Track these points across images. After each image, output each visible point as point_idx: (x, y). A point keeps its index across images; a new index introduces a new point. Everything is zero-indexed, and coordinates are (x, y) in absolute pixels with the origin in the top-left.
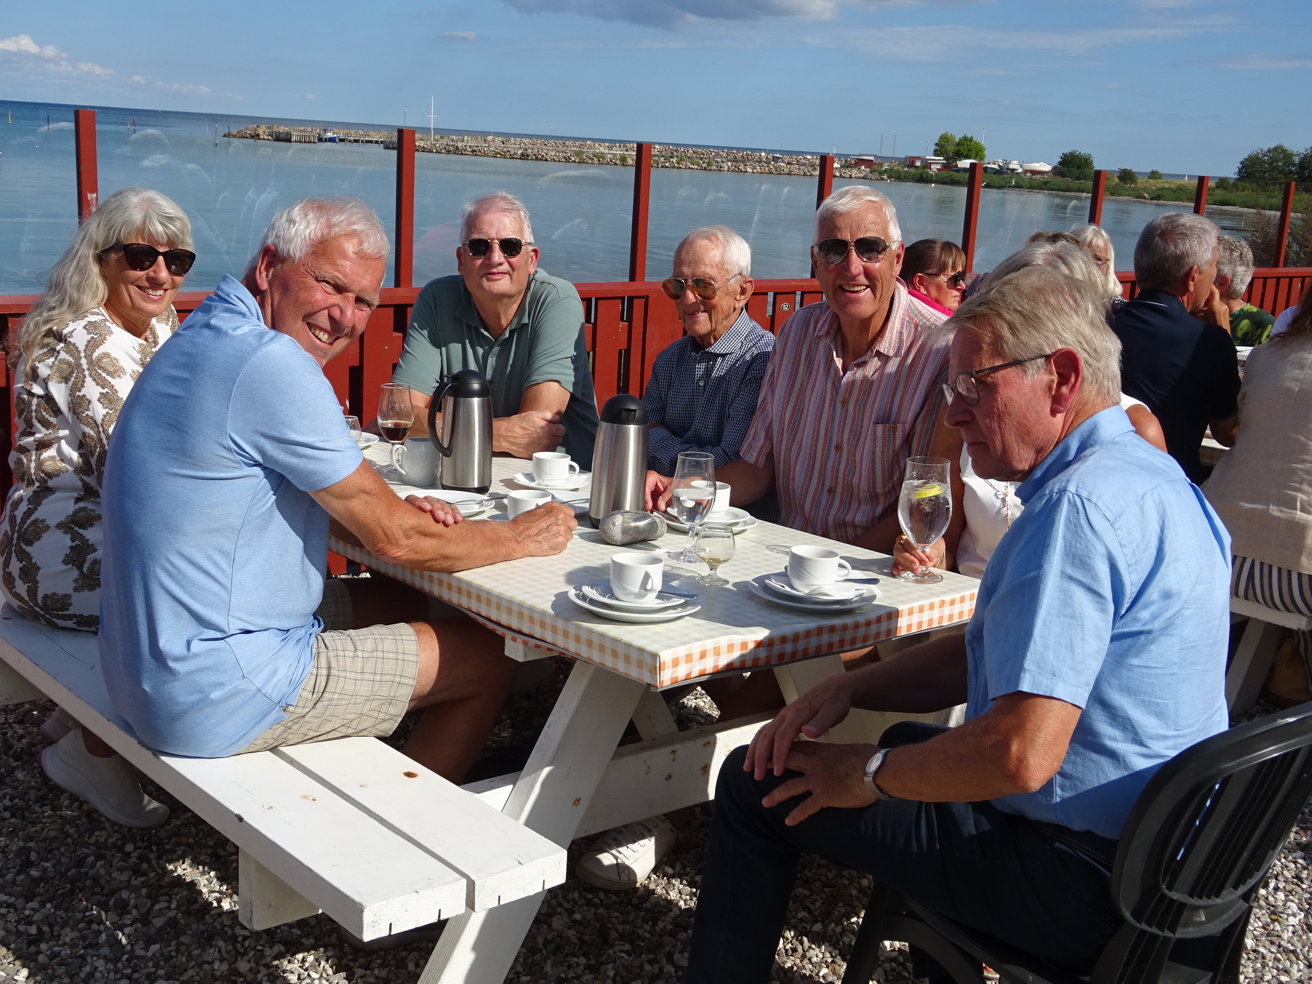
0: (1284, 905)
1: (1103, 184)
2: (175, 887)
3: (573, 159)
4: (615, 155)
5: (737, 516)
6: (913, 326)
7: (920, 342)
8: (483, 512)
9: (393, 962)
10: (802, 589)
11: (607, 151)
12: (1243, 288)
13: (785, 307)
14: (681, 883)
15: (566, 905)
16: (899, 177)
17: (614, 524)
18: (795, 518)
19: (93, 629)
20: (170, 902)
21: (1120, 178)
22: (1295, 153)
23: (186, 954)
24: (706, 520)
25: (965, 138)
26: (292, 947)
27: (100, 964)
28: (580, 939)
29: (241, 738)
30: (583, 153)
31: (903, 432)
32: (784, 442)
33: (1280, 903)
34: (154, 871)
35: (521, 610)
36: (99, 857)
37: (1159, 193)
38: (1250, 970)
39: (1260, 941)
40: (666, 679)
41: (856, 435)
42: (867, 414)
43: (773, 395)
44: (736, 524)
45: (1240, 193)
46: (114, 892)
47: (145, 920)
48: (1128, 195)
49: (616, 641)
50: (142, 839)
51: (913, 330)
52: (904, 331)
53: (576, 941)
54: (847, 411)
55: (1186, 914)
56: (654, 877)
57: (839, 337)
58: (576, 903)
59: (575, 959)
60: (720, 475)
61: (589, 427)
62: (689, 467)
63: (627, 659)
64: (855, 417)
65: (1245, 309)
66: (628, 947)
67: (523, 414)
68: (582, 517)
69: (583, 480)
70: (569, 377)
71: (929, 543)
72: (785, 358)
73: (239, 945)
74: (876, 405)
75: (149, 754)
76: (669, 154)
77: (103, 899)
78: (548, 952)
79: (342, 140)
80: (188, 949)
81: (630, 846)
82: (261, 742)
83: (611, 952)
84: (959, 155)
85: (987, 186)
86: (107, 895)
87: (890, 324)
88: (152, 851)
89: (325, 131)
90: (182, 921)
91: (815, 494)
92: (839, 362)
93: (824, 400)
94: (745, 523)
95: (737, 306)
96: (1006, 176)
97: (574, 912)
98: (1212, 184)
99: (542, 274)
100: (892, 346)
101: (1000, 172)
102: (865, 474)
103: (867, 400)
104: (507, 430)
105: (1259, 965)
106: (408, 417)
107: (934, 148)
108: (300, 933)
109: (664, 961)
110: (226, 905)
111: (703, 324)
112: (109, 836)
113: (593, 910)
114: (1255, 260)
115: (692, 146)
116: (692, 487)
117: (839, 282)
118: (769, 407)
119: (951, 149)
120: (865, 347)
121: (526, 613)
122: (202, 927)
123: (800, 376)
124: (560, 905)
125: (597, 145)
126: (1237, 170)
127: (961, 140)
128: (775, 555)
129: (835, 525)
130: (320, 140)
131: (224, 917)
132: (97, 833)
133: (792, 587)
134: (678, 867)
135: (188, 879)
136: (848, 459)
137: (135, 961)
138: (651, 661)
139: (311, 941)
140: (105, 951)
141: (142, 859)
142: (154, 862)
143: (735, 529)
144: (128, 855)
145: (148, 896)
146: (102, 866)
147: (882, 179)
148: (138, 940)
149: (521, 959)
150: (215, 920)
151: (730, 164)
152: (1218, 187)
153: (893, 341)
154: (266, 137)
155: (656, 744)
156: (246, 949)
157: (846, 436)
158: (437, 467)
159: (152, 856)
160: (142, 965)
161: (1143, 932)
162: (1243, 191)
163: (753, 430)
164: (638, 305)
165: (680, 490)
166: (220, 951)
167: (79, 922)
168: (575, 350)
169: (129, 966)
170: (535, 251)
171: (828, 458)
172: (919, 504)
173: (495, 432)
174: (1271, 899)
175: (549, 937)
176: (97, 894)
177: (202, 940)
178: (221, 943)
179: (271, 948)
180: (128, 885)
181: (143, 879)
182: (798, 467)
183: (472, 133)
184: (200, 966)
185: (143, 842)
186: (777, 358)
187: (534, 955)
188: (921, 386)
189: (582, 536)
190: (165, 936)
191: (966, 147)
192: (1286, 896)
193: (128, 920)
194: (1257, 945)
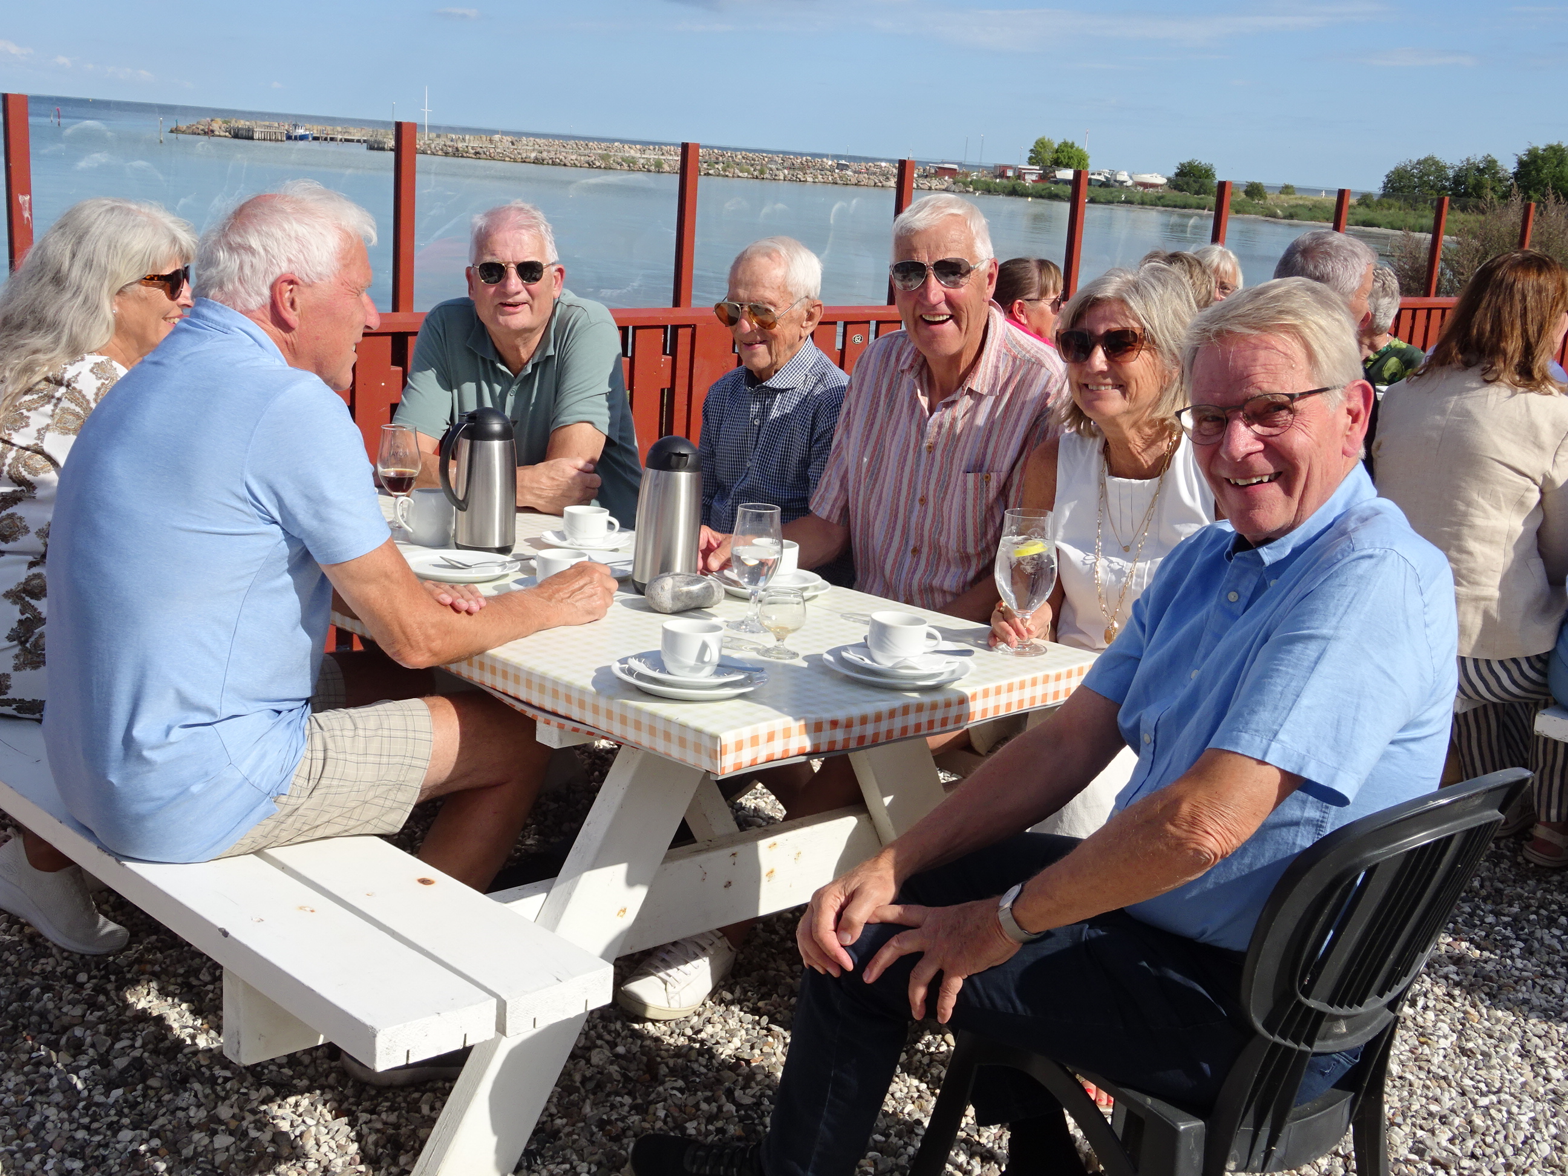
0: (1434, 1026)
1: (1228, 200)
2: (140, 1022)
3: (598, 164)
4: (648, 160)
5: (806, 580)
6: (1010, 359)
7: (1018, 378)
8: (506, 576)
9: (403, 1105)
10: (884, 662)
11: (638, 155)
12: (1389, 322)
13: (857, 339)
14: (741, 1010)
15: (608, 1037)
16: (989, 190)
17: (662, 588)
18: (874, 581)
19: (37, 716)
20: (133, 1039)
21: (1247, 193)
22: (1448, 164)
23: (155, 1099)
24: (770, 584)
25: (1065, 144)
26: (283, 1090)
27: (52, 1113)
28: (624, 1076)
29: (224, 837)
30: (609, 156)
31: (998, 482)
32: (861, 493)
33: (1430, 1024)
34: (113, 1003)
35: (556, 688)
36: (46, 989)
37: (1292, 210)
38: (1396, 1098)
39: (1407, 1066)
40: (728, 766)
41: (944, 486)
42: (956, 462)
43: (848, 438)
44: (805, 589)
45: (1385, 212)
46: (65, 1029)
47: (104, 1061)
48: (1256, 214)
49: (668, 721)
50: (97, 968)
51: (1011, 363)
52: (1000, 365)
53: (619, 1078)
54: (933, 459)
55: (1324, 1025)
56: (709, 1003)
57: (925, 372)
58: (618, 1034)
59: (619, 1099)
60: (787, 532)
61: (630, 477)
62: (751, 520)
63: (682, 742)
64: (942, 464)
65: (1393, 345)
66: (680, 1083)
67: (551, 462)
68: (625, 582)
69: (626, 540)
70: (603, 417)
71: (1031, 608)
72: (863, 394)
73: (219, 1088)
74: (967, 451)
75: (111, 860)
76: (714, 159)
77: (53, 1037)
78: (587, 1091)
79: (316, 139)
80: (157, 1094)
81: (681, 967)
82: (248, 841)
83: (661, 1089)
84: (1058, 163)
85: (1092, 201)
86: (56, 1033)
87: (984, 357)
88: (110, 981)
89: (295, 126)
90: (149, 1061)
91: (897, 555)
92: (924, 401)
93: (908, 445)
94: (816, 588)
95: (803, 334)
96: (1113, 189)
97: (616, 1045)
98: (1352, 200)
99: (569, 297)
100: (986, 382)
101: (1105, 184)
102: (954, 531)
103: (956, 446)
104: (532, 480)
105: (1405, 1093)
106: (414, 464)
107: (1029, 154)
108: (291, 1073)
109: (724, 1098)
110: (202, 1042)
111: (761, 357)
112: (58, 964)
113: (639, 1042)
114: (1401, 288)
115: (740, 150)
116: (753, 545)
117: (918, 313)
118: (844, 453)
119: (1049, 156)
120: (955, 384)
121: (562, 690)
122: (173, 1068)
123: (879, 415)
124: (600, 1037)
125: (626, 147)
126: (1382, 185)
127: (1060, 146)
128: (851, 624)
129: (920, 591)
130: (289, 138)
131: (200, 1056)
132: (43, 961)
133: (873, 660)
134: (738, 991)
135: (155, 1013)
136: (934, 515)
137: (94, 1108)
138: (711, 744)
139: (305, 1082)
140: (58, 1097)
141: (99, 990)
142: (113, 994)
143: (806, 594)
144: (81, 986)
145: (107, 1033)
146: (50, 1000)
147: (968, 192)
148: (96, 1084)
149: (555, 1100)
150: (189, 1059)
151: (786, 172)
152: (1360, 204)
153: (988, 377)
154: (223, 134)
155: (713, 845)
156: (227, 1092)
157: (932, 487)
158: (450, 523)
159: (110, 987)
160: (103, 1113)
161: (1276, 1045)
162: (1390, 208)
163: (826, 479)
164: (684, 335)
165: (741, 548)
166: (196, 1096)
167: (24, 1064)
168: (610, 385)
169: (87, 1115)
170: (560, 270)
171: (911, 512)
172: (1019, 563)
173: (518, 484)
174: (1419, 1019)
175: (588, 1074)
176: (44, 1032)
177: (175, 1083)
178: (197, 1086)
179: (258, 1091)
180: (82, 1021)
181: (100, 1013)
182: (877, 523)
183: (477, 132)
184: (173, 1113)
185: (99, 970)
186: (853, 395)
187: (570, 1095)
188: (1018, 429)
189: (624, 603)
190: (130, 1079)
191: (1064, 156)
192: (1437, 1015)
193: (83, 1061)
194: (1404, 1071)
